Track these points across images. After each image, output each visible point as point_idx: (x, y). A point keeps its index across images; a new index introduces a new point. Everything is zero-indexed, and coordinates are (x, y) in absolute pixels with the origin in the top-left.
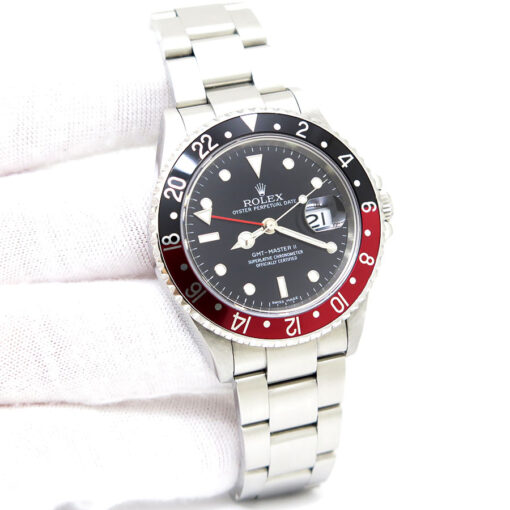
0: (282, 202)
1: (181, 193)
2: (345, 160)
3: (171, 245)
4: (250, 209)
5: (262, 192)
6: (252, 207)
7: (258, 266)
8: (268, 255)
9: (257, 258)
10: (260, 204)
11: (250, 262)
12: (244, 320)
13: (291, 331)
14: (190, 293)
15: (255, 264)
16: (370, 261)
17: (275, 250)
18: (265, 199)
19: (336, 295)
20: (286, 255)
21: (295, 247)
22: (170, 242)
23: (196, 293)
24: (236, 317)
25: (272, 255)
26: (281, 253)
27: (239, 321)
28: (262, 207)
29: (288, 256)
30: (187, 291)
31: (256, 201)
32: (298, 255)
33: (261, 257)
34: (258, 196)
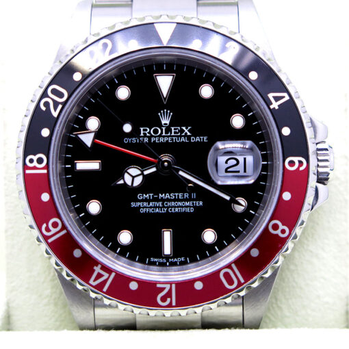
0: (189, 138)
1: (60, 106)
2: (277, 99)
3: (35, 168)
4: (146, 140)
5: (165, 121)
6: (150, 138)
7: (142, 211)
8: (157, 200)
9: (143, 201)
10: (160, 136)
11: (133, 205)
12: (106, 275)
13: (164, 299)
14: (48, 230)
15: (140, 207)
16: (283, 231)
17: (168, 196)
18: (168, 130)
19: (229, 266)
20: (180, 204)
21: (194, 195)
22: (35, 164)
23: (54, 230)
24: (97, 269)
25: (163, 200)
26: (175, 200)
27: (99, 276)
28: (161, 140)
29: (183, 205)
30: (44, 226)
31: (156, 132)
32: (195, 207)
33: (148, 201)
34: (160, 125)
